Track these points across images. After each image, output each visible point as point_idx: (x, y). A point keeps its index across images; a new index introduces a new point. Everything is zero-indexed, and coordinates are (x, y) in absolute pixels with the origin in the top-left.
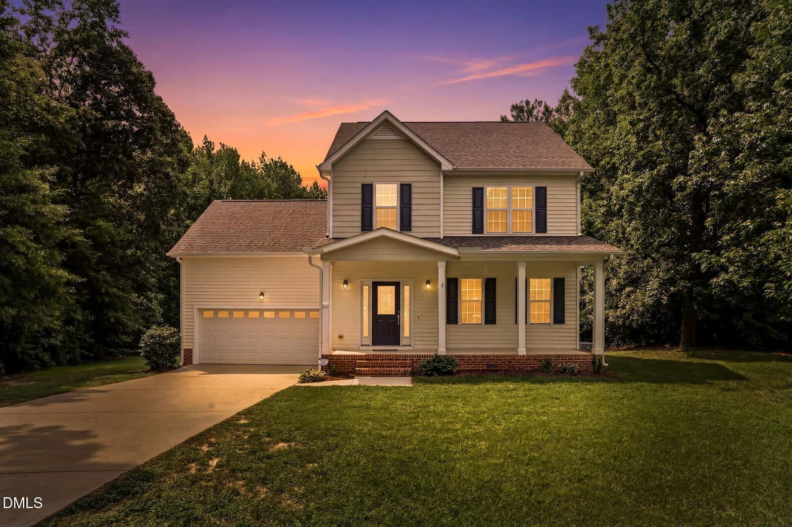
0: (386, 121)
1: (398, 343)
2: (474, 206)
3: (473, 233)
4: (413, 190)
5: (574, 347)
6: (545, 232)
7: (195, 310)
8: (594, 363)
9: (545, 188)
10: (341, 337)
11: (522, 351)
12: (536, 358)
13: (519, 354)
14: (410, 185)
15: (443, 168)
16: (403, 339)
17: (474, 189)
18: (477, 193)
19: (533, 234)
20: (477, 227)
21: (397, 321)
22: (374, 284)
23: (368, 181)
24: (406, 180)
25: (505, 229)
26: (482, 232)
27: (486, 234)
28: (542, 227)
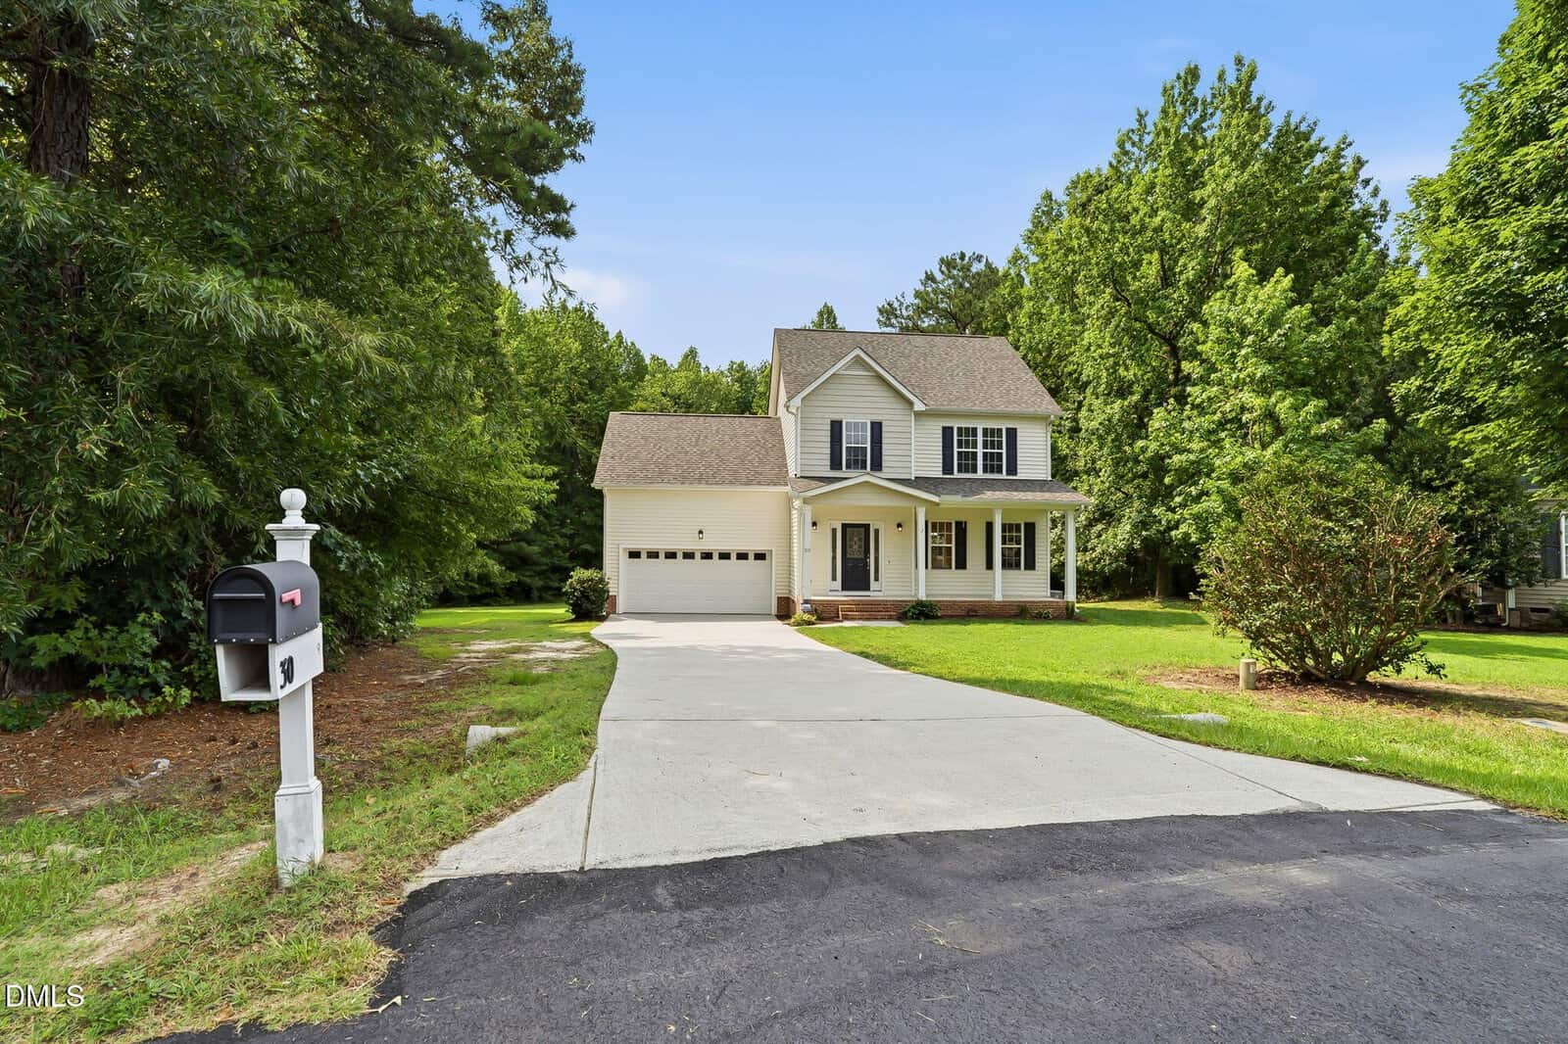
0: (857, 356)
1: (867, 588)
2: (944, 446)
3: (944, 473)
4: (884, 429)
5: (1044, 594)
6: (1016, 474)
7: (621, 551)
8: (1067, 609)
9: (1014, 430)
11: (998, 597)
12: (1011, 604)
13: (996, 600)
15: (916, 408)
16: (873, 585)
17: (944, 429)
18: (947, 432)
19: (1004, 476)
20: (947, 468)
21: (867, 565)
22: (845, 526)
23: (836, 417)
24: (876, 418)
25: (975, 471)
26: (952, 473)
27: (956, 475)
28: (1012, 469)
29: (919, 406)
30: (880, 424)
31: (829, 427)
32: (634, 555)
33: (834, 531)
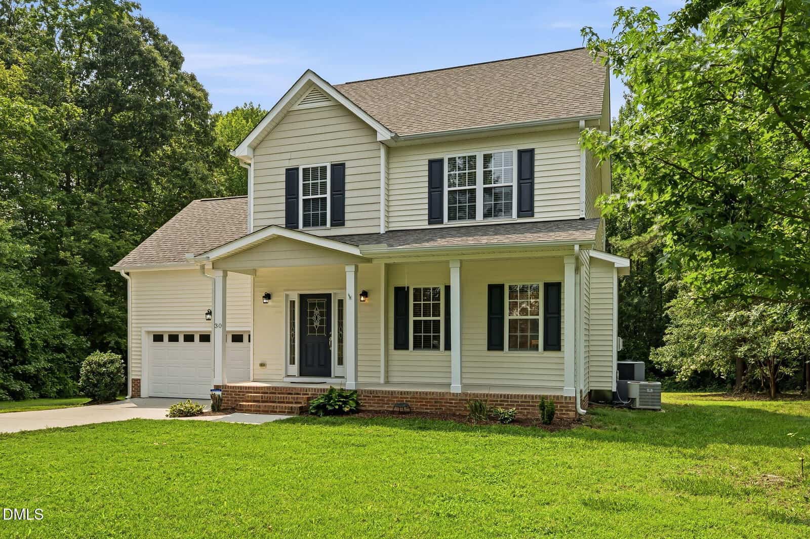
0: (310, 83)
1: (328, 374)
2: (431, 186)
3: (430, 223)
4: (347, 171)
6: (532, 216)
7: (143, 333)
9: (532, 151)
10: (262, 365)
11: (456, 388)
13: (452, 392)
14: (343, 165)
16: (335, 369)
17: (431, 162)
18: (435, 167)
19: (514, 217)
20: (435, 215)
21: (327, 346)
22: (303, 297)
23: (292, 164)
24: (338, 159)
25: (473, 216)
26: (442, 222)
27: (446, 223)
28: (526, 208)
29: (383, 135)
30: (342, 165)
31: (283, 178)
32: (158, 338)
33: (293, 303)
